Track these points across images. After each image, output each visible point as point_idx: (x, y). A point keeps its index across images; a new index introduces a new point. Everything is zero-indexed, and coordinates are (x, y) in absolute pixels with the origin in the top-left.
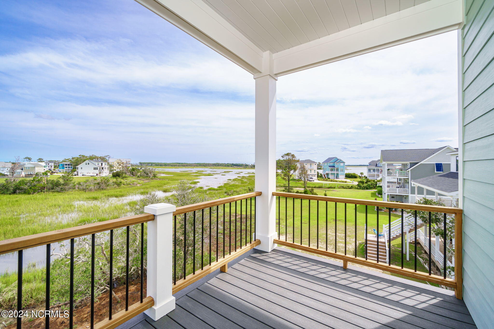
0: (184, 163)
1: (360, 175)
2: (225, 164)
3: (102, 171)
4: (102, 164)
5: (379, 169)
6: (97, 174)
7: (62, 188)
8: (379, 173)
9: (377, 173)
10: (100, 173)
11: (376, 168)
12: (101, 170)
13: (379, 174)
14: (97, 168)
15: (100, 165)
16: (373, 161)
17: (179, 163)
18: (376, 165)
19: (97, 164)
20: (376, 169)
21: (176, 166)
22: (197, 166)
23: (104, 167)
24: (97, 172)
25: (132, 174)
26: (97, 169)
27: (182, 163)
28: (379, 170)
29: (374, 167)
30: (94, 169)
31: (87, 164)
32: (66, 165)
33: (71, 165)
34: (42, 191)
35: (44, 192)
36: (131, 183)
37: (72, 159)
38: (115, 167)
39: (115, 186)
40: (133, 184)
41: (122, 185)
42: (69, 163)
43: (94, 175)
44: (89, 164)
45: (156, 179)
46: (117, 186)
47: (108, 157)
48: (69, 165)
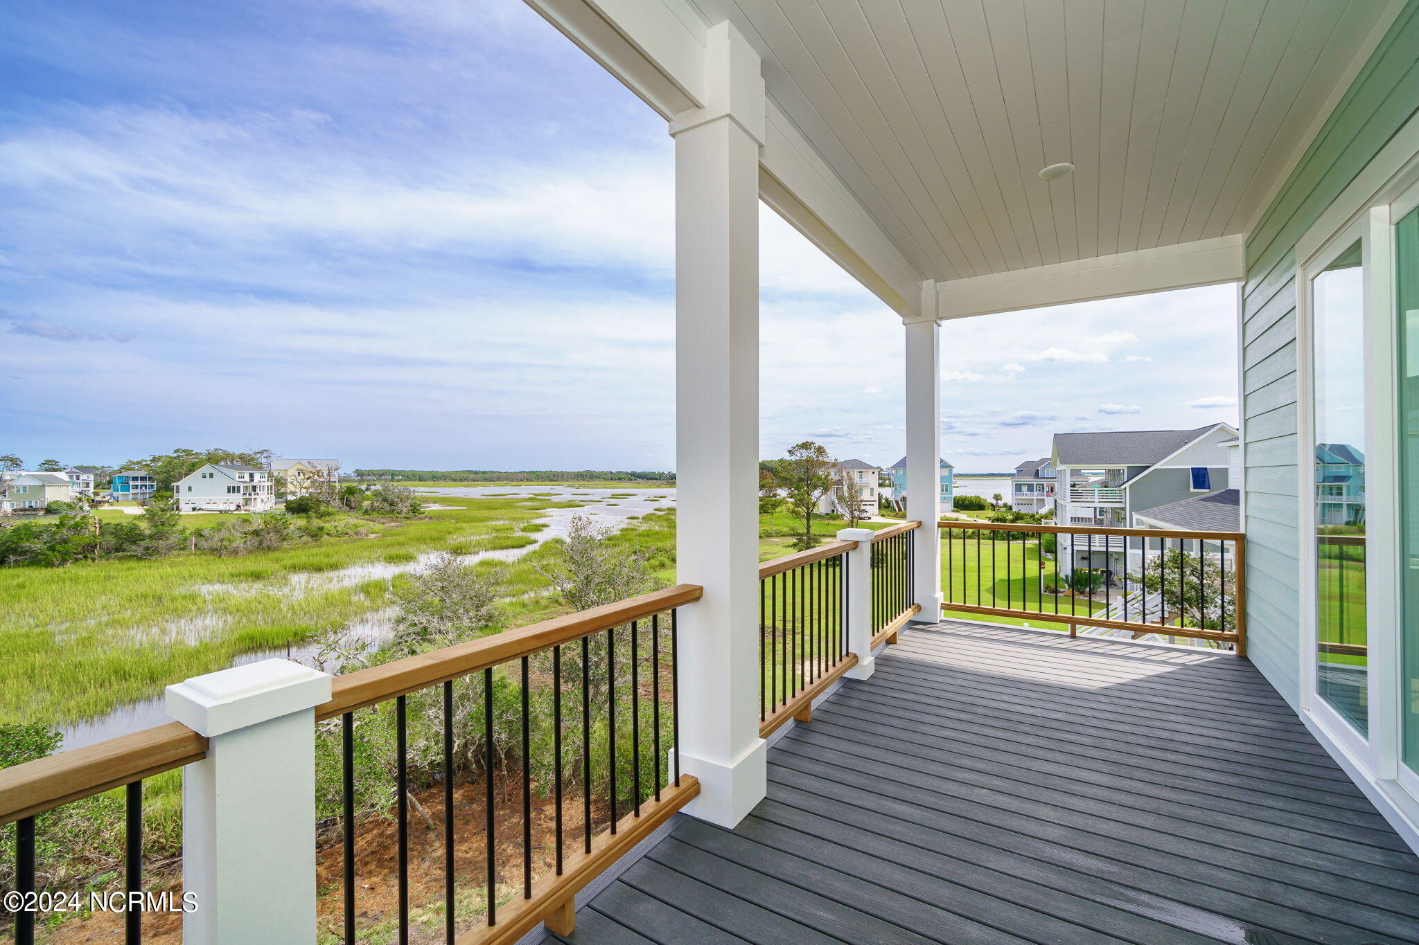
0: (492, 472)
1: (994, 502)
2: (611, 473)
3: (253, 497)
4: (251, 476)
5: (1045, 483)
6: (239, 506)
7: (147, 548)
8: (1043, 495)
9: (1038, 495)
10: (247, 502)
11: (1035, 482)
12: (250, 495)
13: (1045, 497)
14: (238, 487)
15: (247, 478)
16: (1027, 464)
17: (476, 473)
18: (1037, 475)
19: (237, 475)
20: (1035, 483)
21: (467, 479)
22: (528, 480)
23: (258, 485)
24: (238, 498)
25: (347, 505)
26: (239, 491)
27: (484, 472)
28: (1043, 488)
29: (1031, 480)
30: (229, 492)
31: (208, 475)
32: (135, 479)
33: (150, 478)
34: (86, 557)
35: (93, 560)
36: (349, 531)
37: (154, 460)
38: (292, 483)
39: (305, 538)
40: (356, 534)
41: (326, 536)
42: (143, 473)
43: (228, 508)
44: (211, 475)
45: (421, 519)
46: (310, 540)
47: (265, 455)
48: (143, 479)
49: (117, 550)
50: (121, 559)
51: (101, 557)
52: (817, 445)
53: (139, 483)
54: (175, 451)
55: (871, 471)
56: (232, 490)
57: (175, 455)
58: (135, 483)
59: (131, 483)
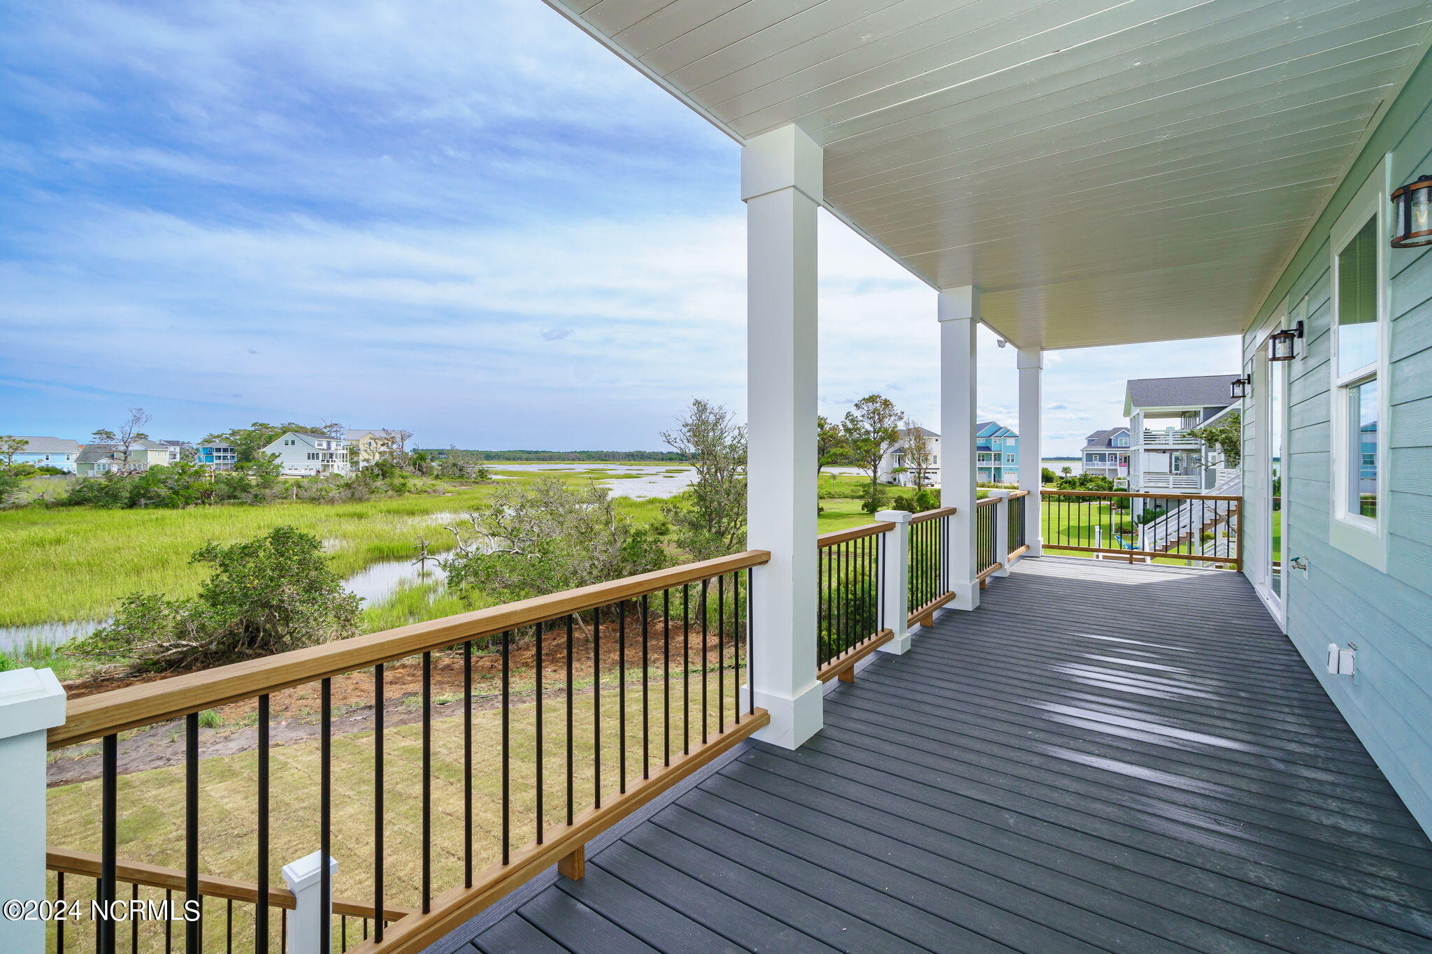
0: (544, 452)
1: (1063, 475)
3: (331, 463)
4: (329, 444)
5: (1118, 453)
6: (319, 472)
7: (256, 496)
8: (1116, 465)
9: (1111, 465)
10: (325, 467)
11: (1107, 451)
12: (328, 461)
13: (1118, 467)
14: (317, 454)
15: (325, 446)
16: (1098, 433)
17: (529, 452)
18: (1109, 444)
19: (316, 443)
20: (1107, 453)
21: (520, 459)
22: (579, 460)
23: (335, 452)
24: (317, 464)
25: (419, 470)
26: (318, 458)
27: (537, 452)
28: (1116, 458)
29: (1103, 450)
30: (309, 458)
31: (290, 443)
32: (218, 450)
33: (232, 450)
34: (203, 503)
35: (210, 504)
36: (428, 489)
37: (233, 434)
38: (366, 451)
39: (390, 493)
40: (434, 491)
41: (407, 493)
42: (224, 445)
43: (309, 473)
44: (293, 443)
45: (489, 484)
46: (395, 494)
47: (334, 429)
48: (225, 450)
49: (229, 498)
50: (234, 504)
51: (216, 502)
52: (883, 398)
53: (222, 454)
54: (253, 425)
55: (934, 438)
56: (312, 456)
57: (253, 428)
58: (218, 454)
59: (215, 454)
